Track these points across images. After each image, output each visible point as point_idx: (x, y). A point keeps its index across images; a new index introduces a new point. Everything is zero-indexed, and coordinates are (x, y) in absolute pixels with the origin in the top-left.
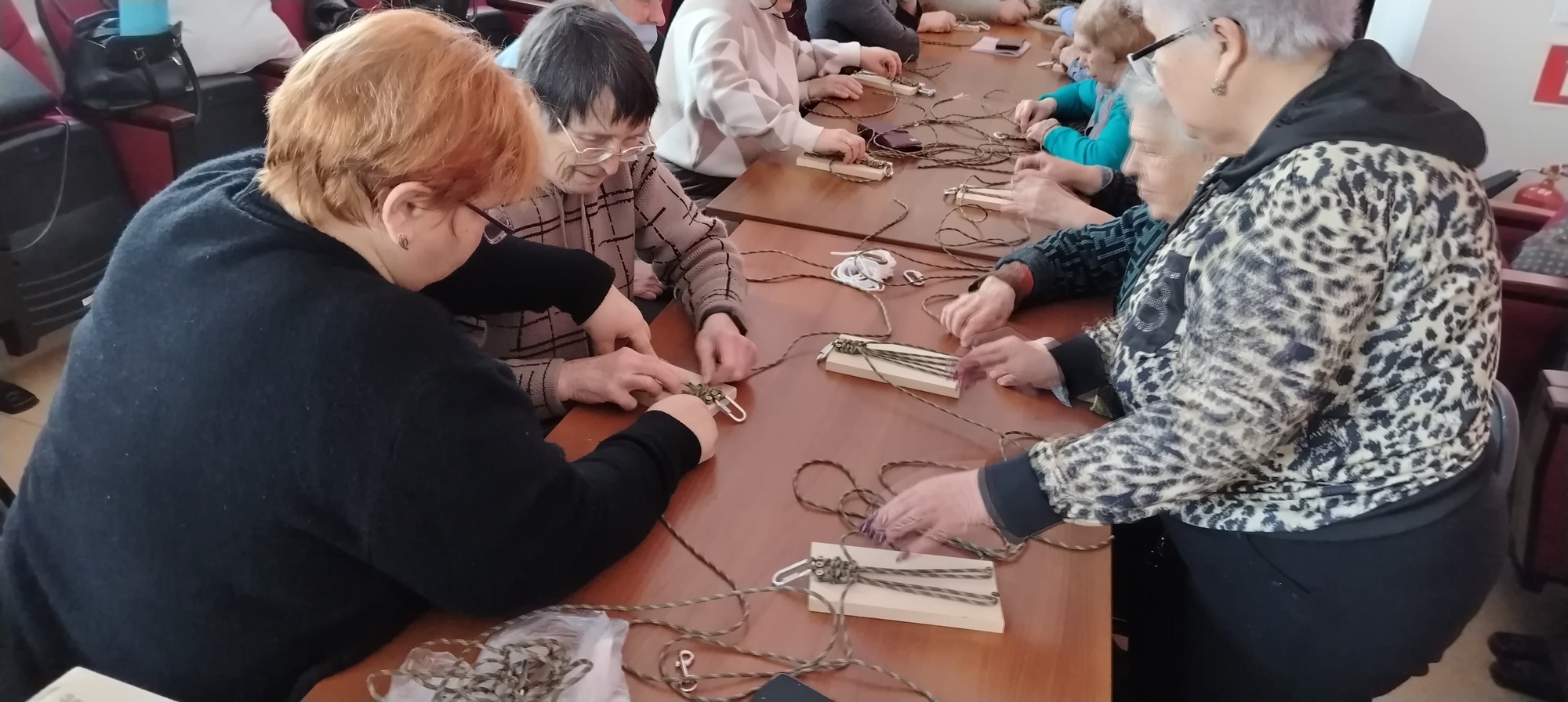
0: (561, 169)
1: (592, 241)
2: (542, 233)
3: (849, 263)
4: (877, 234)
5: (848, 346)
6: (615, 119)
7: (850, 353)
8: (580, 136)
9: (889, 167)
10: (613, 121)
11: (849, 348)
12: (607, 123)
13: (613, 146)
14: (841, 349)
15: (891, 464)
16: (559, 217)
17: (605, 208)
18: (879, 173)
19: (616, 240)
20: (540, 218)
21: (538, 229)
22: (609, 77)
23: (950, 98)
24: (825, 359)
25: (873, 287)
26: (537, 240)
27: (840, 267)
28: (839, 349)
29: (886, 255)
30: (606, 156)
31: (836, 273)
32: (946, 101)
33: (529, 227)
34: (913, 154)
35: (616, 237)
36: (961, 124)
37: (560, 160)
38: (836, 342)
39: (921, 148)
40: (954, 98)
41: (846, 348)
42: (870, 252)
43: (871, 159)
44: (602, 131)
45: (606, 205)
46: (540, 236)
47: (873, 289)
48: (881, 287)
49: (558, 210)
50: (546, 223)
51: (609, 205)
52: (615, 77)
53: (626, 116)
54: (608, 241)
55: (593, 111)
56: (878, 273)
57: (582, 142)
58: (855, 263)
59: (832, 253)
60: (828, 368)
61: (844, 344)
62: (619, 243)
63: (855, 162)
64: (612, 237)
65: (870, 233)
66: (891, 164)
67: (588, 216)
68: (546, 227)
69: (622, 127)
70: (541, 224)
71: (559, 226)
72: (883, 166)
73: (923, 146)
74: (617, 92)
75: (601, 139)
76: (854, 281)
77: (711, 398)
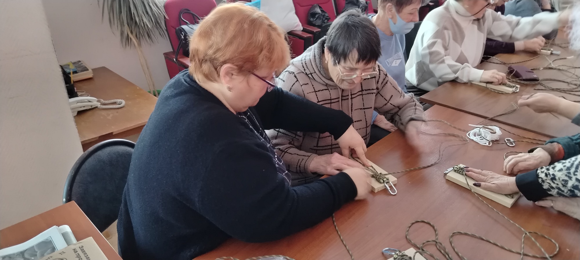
0: (338, 80)
1: (352, 108)
2: (331, 103)
3: (476, 130)
4: (495, 117)
5: (460, 170)
6: (358, 61)
7: (460, 174)
8: (344, 68)
9: (517, 87)
10: (357, 62)
11: (461, 171)
12: (354, 63)
13: (358, 72)
14: (457, 171)
15: (459, 232)
16: (339, 98)
17: (361, 96)
18: (510, 90)
19: (364, 109)
20: (331, 97)
21: (329, 101)
22: (356, 44)
23: (565, 57)
24: (447, 173)
25: (486, 144)
26: (328, 106)
27: (472, 132)
28: (455, 171)
29: (497, 129)
30: (355, 76)
31: (469, 135)
32: (563, 59)
33: (326, 100)
34: (533, 83)
35: (364, 107)
36: (566, 71)
37: (338, 76)
38: (455, 167)
39: (538, 80)
40: (568, 58)
41: (460, 171)
42: (489, 127)
43: (508, 83)
44: (352, 66)
45: (362, 95)
46: (330, 104)
47: (485, 145)
48: (489, 143)
49: (339, 95)
50: (333, 99)
51: (364, 95)
52: (359, 44)
53: (363, 61)
54: (361, 109)
55: (349, 58)
56: (490, 137)
57: (345, 70)
58: (479, 131)
59: (469, 125)
60: (447, 178)
61: (459, 169)
62: (365, 110)
63: (500, 84)
64: (363, 107)
65: (491, 116)
66: (518, 86)
67: (352, 98)
68: (332, 101)
69: (361, 65)
70: (331, 100)
71: (339, 101)
72: (514, 87)
73: (540, 79)
74: (359, 51)
75: (352, 70)
76: (476, 139)
77: (383, 181)
